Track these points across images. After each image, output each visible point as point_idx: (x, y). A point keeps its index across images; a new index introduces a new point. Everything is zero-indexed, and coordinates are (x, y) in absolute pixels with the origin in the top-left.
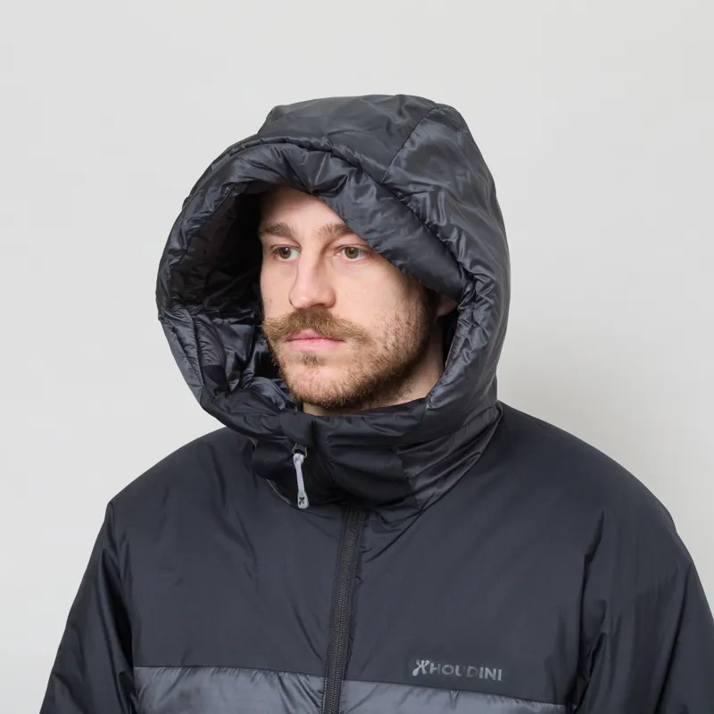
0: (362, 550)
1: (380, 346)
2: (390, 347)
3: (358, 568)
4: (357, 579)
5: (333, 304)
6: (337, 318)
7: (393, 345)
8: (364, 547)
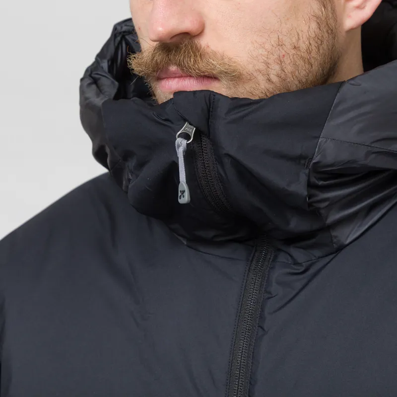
0: (267, 296)
1: (261, 79)
2: (274, 79)
3: (262, 317)
4: (260, 329)
5: (200, 33)
6: (208, 50)
7: (278, 76)
8: (270, 293)
